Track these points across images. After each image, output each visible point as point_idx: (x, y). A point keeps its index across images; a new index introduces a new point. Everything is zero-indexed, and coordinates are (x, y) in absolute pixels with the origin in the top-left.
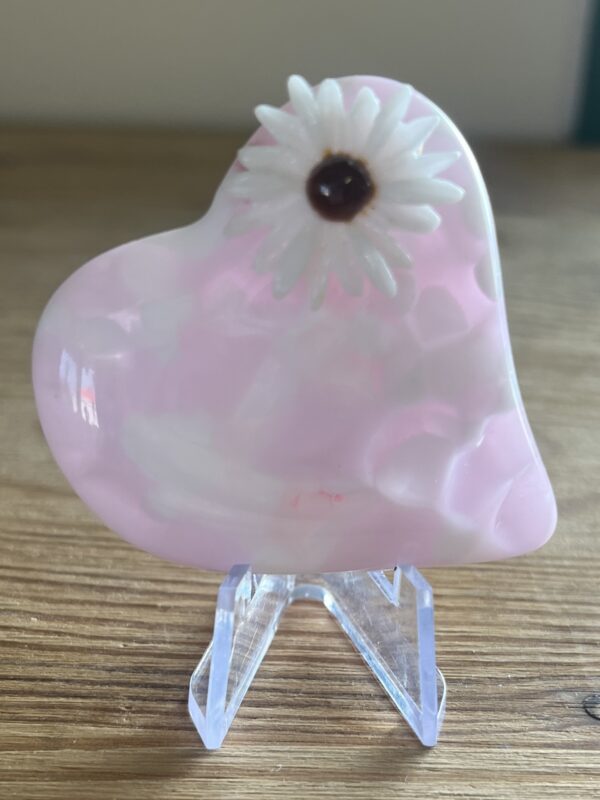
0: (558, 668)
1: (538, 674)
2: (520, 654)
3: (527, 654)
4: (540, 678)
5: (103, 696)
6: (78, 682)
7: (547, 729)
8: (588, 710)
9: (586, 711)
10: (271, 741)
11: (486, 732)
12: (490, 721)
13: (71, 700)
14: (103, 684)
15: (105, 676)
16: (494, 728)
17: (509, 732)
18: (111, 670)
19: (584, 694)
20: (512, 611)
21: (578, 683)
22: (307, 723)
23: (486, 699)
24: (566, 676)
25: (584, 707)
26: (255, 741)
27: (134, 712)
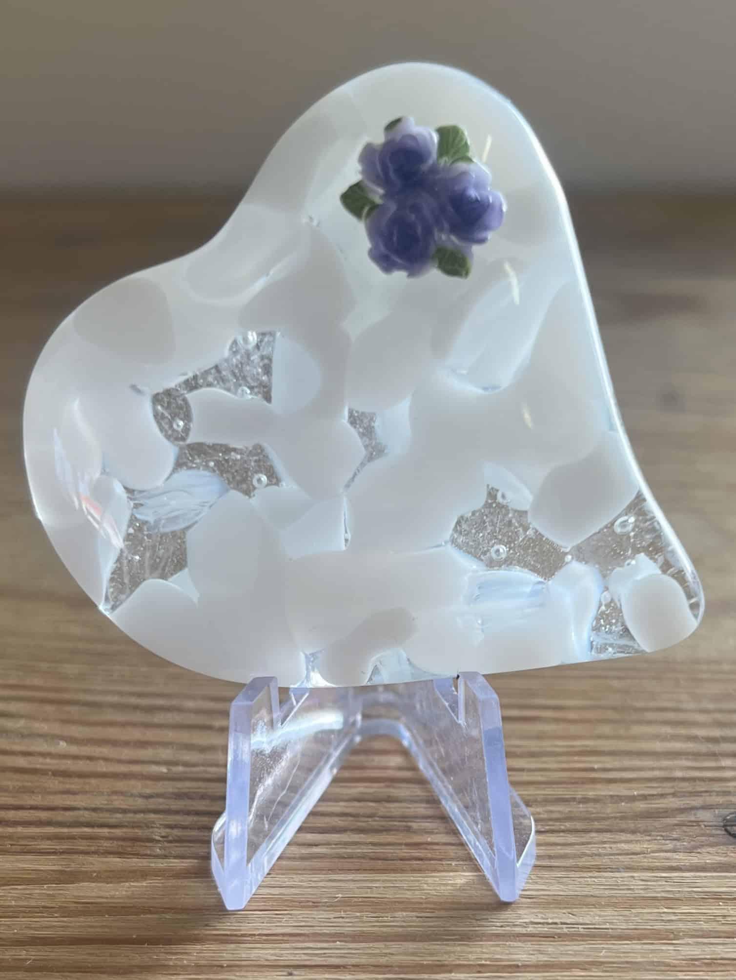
0: (698, 783)
1: (672, 791)
2: (653, 769)
3: (660, 769)
4: (674, 795)
5: (134, 825)
6: (108, 810)
7: (674, 851)
8: (729, 828)
9: (726, 830)
10: (332, 870)
11: (599, 855)
12: (605, 843)
13: (97, 830)
14: (136, 812)
15: (140, 803)
16: (609, 851)
17: (628, 854)
18: (148, 797)
19: (725, 812)
20: (650, 723)
21: (720, 800)
22: (379, 850)
23: (604, 819)
24: (706, 792)
25: (725, 826)
26: (314, 870)
27: (170, 842)
